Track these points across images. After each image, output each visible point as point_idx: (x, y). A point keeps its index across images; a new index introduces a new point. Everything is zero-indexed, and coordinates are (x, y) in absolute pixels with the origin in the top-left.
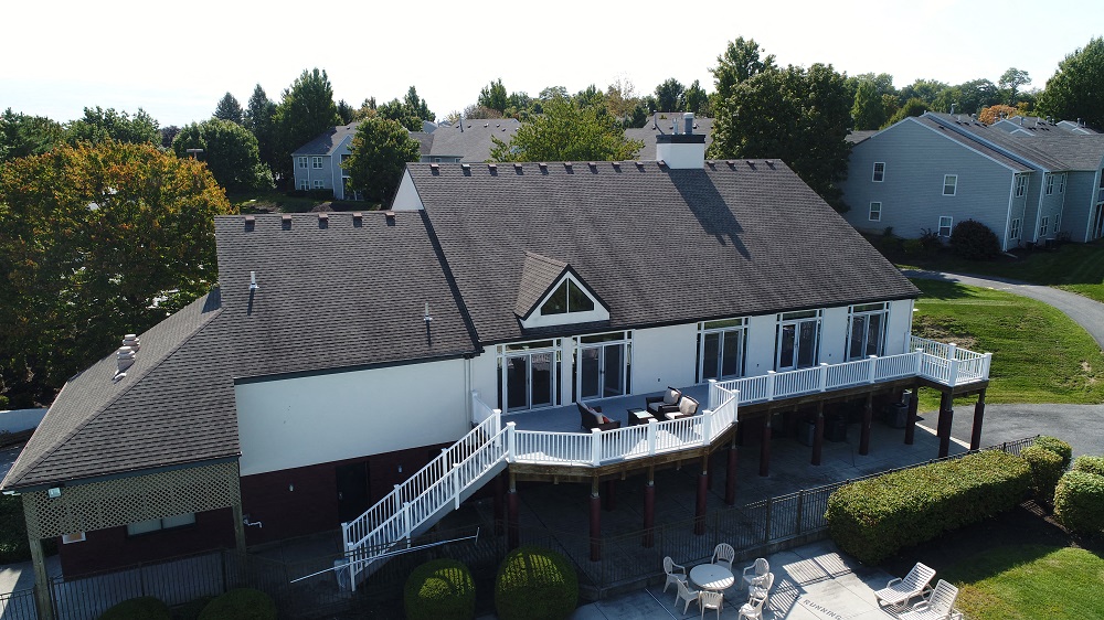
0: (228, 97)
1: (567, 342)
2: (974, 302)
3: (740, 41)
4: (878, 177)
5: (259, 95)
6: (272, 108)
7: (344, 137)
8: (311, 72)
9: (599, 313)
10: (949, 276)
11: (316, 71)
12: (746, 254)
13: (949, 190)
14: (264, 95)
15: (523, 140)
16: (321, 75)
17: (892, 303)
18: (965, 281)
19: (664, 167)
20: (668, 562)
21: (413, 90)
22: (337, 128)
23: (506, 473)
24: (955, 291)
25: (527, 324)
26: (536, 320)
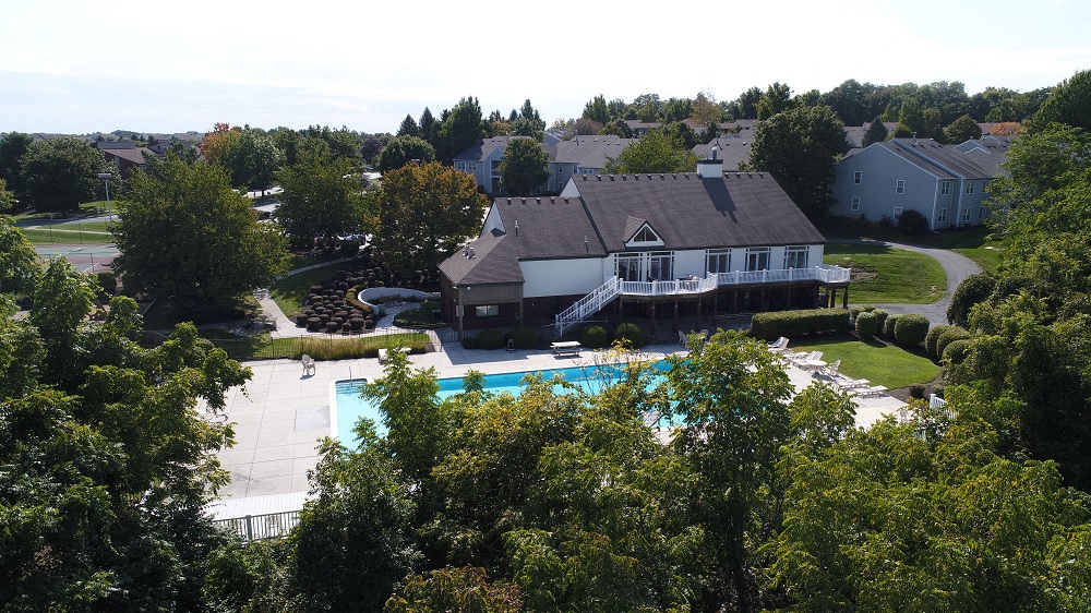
0: (409, 117)
1: (645, 254)
2: (892, 256)
3: (776, 85)
4: (858, 181)
5: (427, 115)
6: (438, 125)
7: (492, 148)
8: (467, 99)
9: (659, 242)
10: (888, 244)
11: (470, 99)
12: (735, 220)
13: (900, 190)
14: (430, 115)
15: (625, 157)
16: (474, 101)
17: (811, 246)
18: (895, 246)
19: (700, 177)
20: (680, 333)
21: (528, 103)
22: (484, 140)
23: (619, 298)
24: (885, 250)
25: (628, 245)
26: (632, 244)
